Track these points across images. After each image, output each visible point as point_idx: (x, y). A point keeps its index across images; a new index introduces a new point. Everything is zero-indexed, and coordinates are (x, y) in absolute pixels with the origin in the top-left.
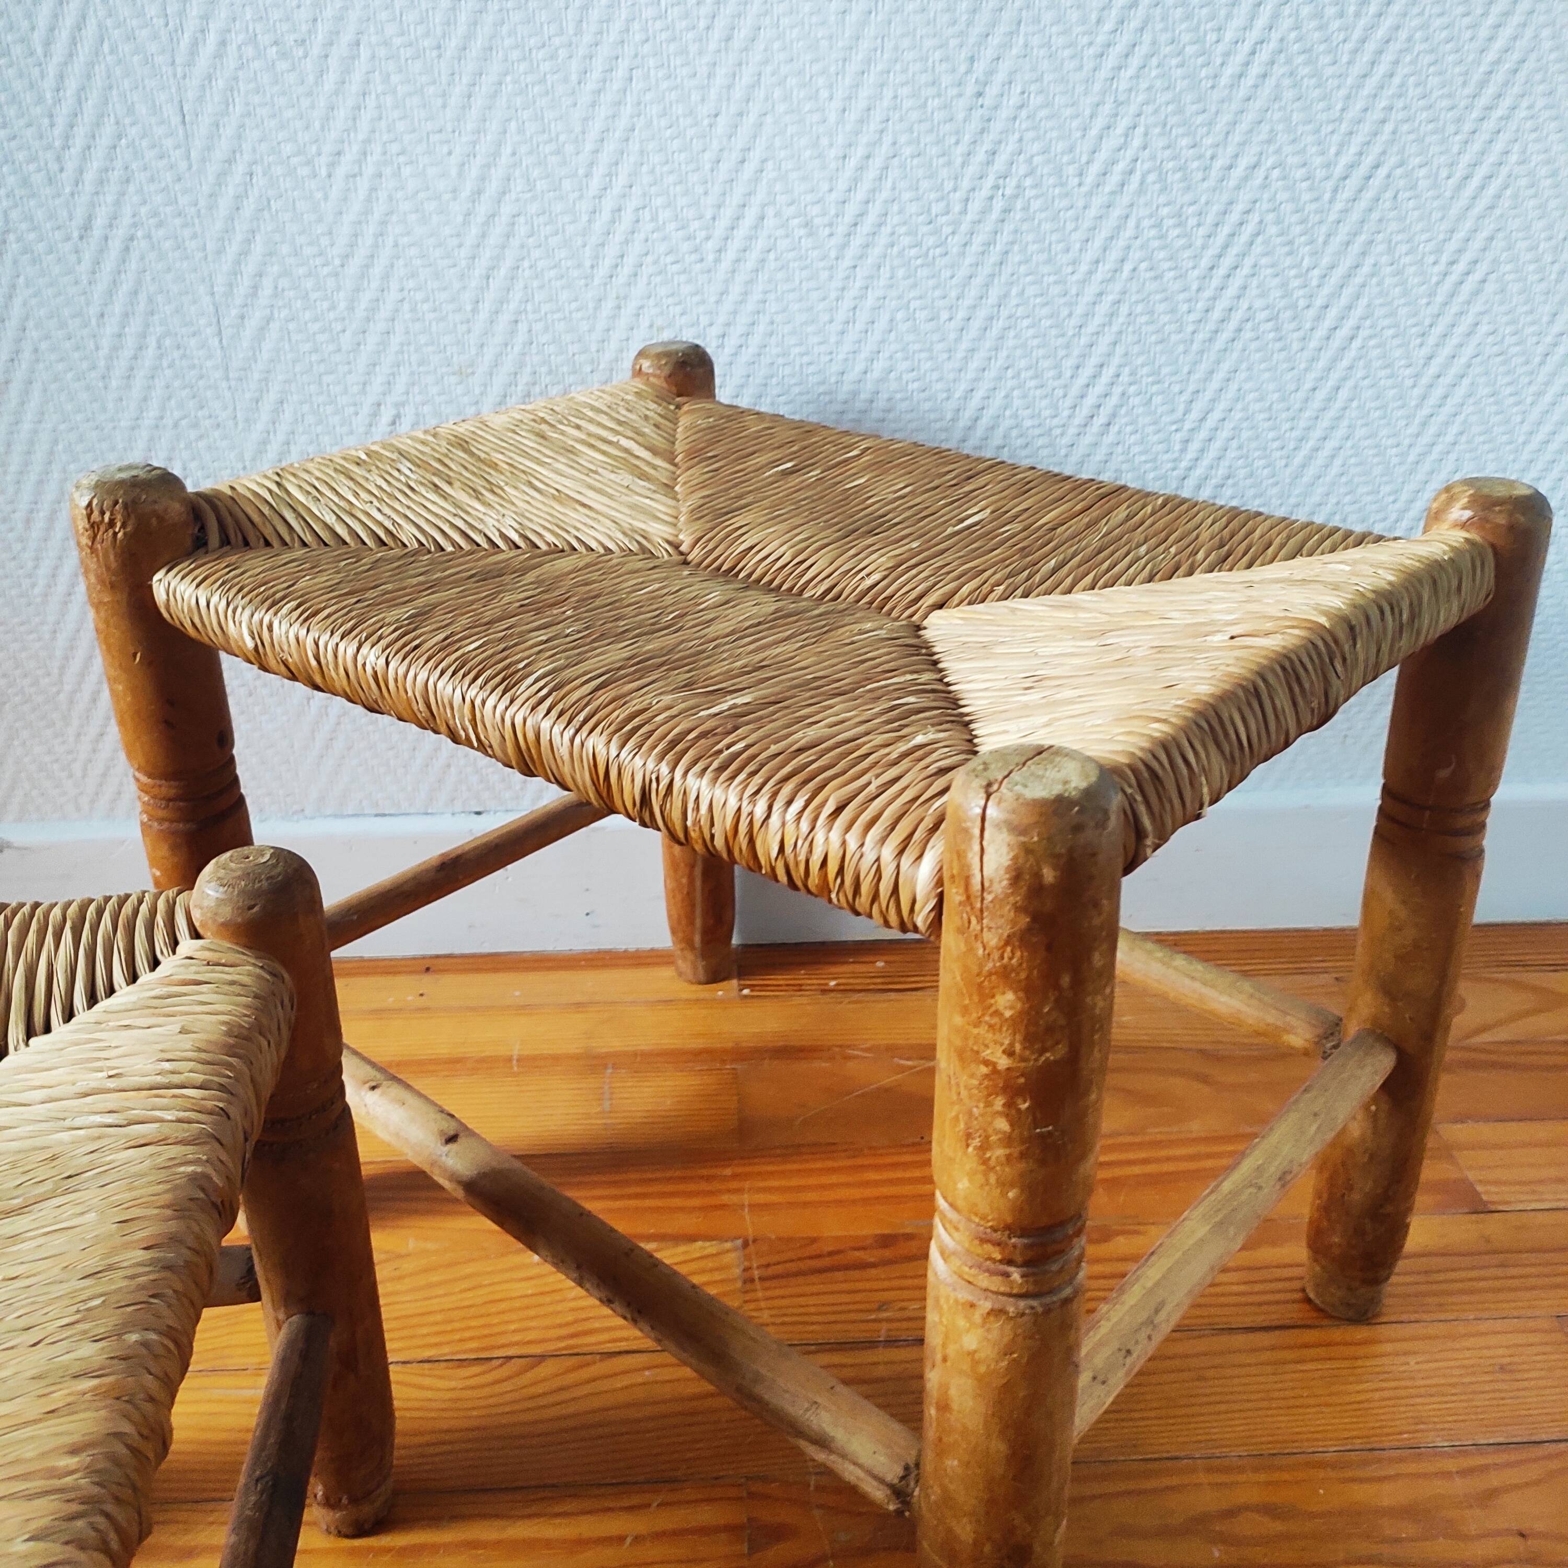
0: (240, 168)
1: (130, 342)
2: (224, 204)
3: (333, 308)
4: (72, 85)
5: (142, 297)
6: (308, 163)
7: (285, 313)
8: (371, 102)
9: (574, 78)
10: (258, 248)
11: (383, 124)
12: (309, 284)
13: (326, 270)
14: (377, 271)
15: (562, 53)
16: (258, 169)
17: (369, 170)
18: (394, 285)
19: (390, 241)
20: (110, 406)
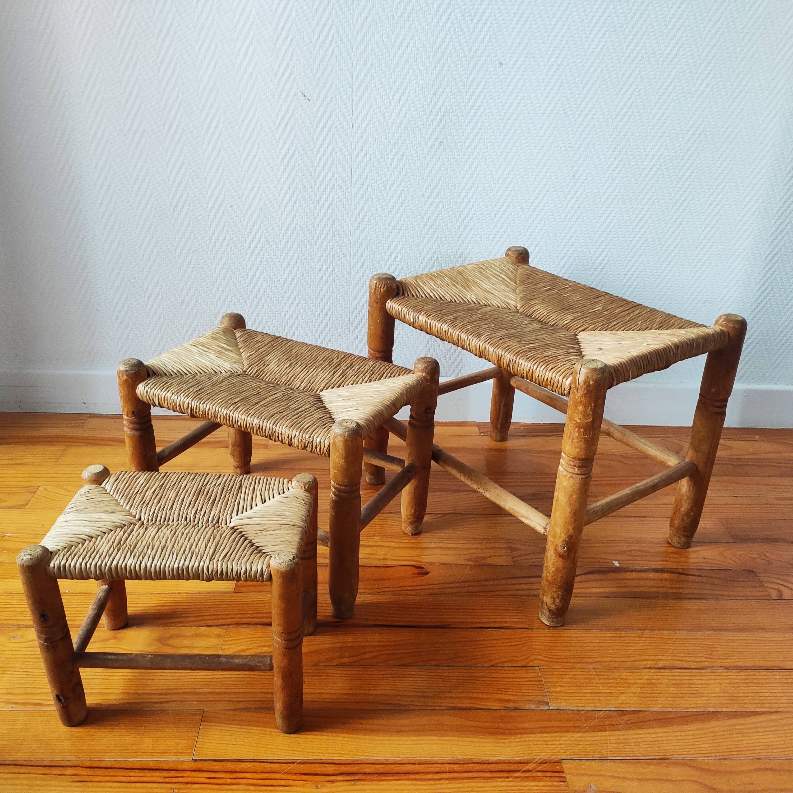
0: (365, 187)
1: (325, 232)
2: (359, 196)
3: (384, 225)
4: (322, 163)
5: (331, 220)
6: (384, 186)
7: (370, 226)
8: (404, 171)
9: (461, 166)
10: (366, 208)
11: (407, 177)
12: (378, 218)
13: (384, 215)
14: (398, 216)
15: (459, 160)
16: (370, 187)
17: (401, 189)
18: (402, 220)
19: (403, 208)
20: (316, 250)
